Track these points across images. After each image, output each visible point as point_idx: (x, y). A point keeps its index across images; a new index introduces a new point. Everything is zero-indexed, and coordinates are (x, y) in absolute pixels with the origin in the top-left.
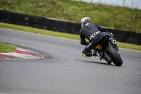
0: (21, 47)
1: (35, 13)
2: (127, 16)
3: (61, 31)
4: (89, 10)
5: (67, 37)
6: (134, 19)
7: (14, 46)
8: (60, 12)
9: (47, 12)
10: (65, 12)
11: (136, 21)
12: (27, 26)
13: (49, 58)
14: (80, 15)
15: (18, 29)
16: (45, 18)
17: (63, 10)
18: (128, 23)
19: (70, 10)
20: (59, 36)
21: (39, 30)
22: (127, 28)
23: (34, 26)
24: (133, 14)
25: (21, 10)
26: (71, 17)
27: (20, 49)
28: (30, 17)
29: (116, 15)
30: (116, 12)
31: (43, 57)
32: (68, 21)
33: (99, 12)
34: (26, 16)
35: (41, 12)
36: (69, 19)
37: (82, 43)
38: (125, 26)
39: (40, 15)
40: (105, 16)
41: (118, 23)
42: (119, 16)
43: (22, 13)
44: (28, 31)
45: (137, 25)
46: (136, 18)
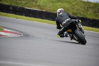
0: (7, 28)
1: (17, 4)
2: (82, 7)
3: (35, 17)
4: (55, 2)
5: (39, 21)
6: (86, 9)
7: (2, 28)
8: (34, 3)
9: (25, 4)
10: (38, 4)
11: (87, 10)
12: (11, 13)
13: (26, 36)
14: (48, 6)
15: (5, 16)
16: (24, 8)
17: (37, 2)
18: (82, 11)
19: (41, 2)
20: (34, 21)
21: (20, 16)
22: (81, 15)
23: (16, 14)
24: (86, 5)
25: (7, 2)
26: (42, 7)
27: (6, 30)
28: (13, 7)
29: (74, 5)
30: (74, 3)
31: (22, 35)
32: (40, 10)
33: (62, 4)
34: (10, 6)
35: (21, 4)
36: (41, 9)
37: (57, 28)
38: (80, 13)
39: (20, 6)
40: (66, 6)
41: (75, 11)
42: (76, 6)
43: (8, 4)
44: (12, 17)
45: (89, 13)
46: (88, 8)
